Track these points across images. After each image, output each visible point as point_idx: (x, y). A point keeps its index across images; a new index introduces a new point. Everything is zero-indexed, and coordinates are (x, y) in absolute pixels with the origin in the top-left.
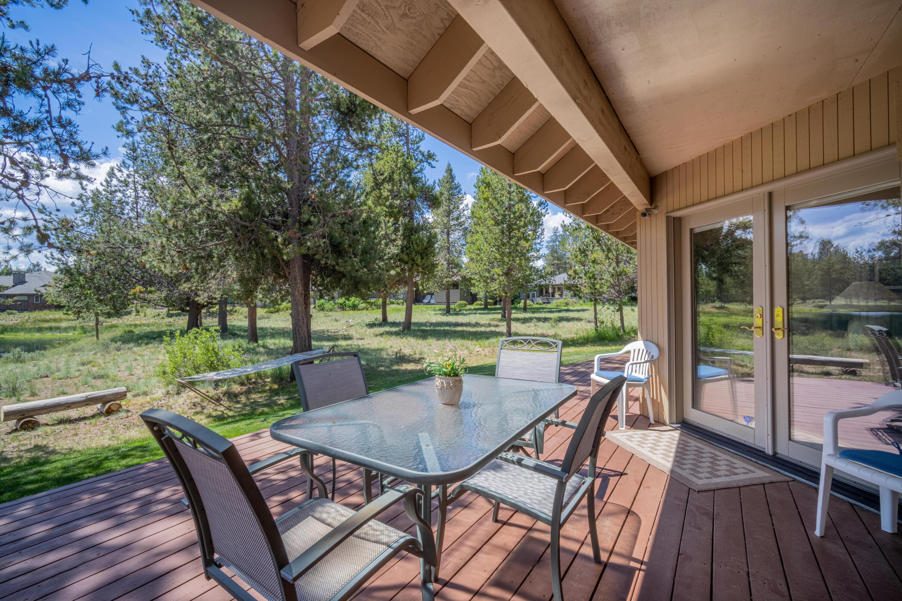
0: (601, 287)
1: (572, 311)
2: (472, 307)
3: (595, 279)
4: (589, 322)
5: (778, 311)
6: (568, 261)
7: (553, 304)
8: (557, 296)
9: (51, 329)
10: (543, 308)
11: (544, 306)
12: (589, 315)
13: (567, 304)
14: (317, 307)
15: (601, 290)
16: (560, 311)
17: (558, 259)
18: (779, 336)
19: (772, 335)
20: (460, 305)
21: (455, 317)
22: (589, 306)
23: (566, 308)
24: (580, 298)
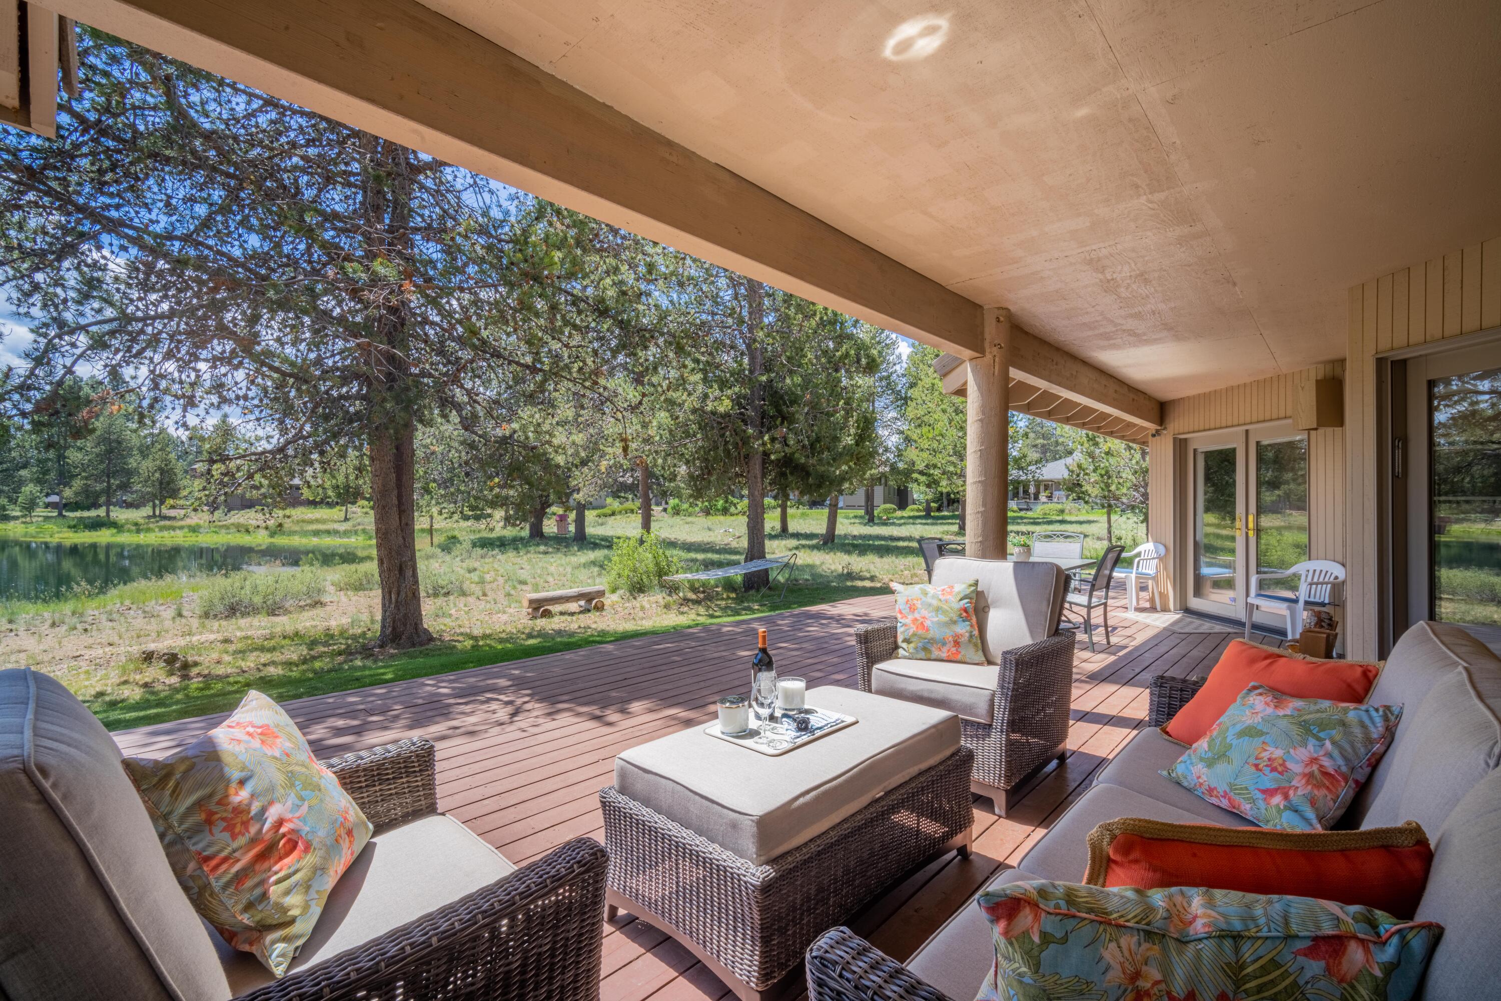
0: (1118, 489)
1: (1071, 522)
2: (905, 513)
3: (1109, 477)
4: (1099, 539)
5: (1251, 518)
6: (1061, 440)
7: (1038, 511)
8: (1043, 498)
9: (328, 532)
10: (1022, 518)
11: (1022, 514)
12: (1100, 528)
13: (1062, 511)
14: (669, 510)
15: (1117, 493)
16: (1050, 522)
17: (1044, 438)
18: (1251, 533)
19: (1247, 534)
20: (886, 511)
21: (884, 528)
22: (1100, 516)
23: (1060, 518)
24: (1086, 502)
